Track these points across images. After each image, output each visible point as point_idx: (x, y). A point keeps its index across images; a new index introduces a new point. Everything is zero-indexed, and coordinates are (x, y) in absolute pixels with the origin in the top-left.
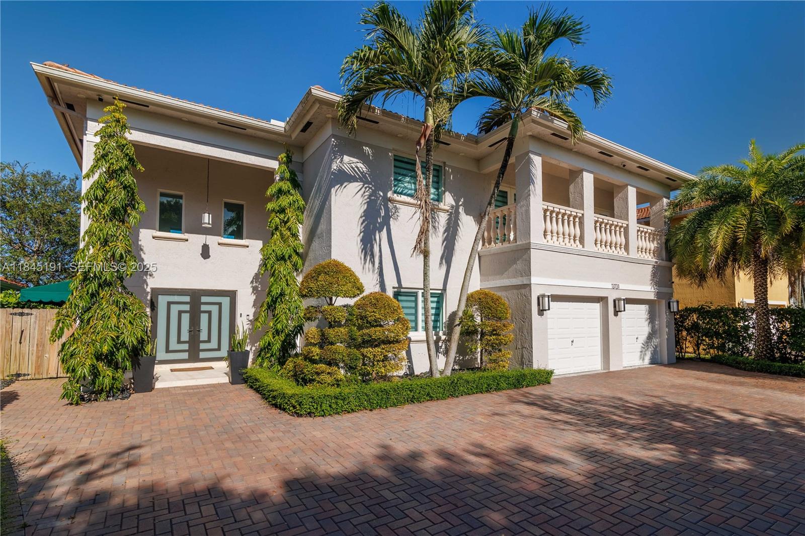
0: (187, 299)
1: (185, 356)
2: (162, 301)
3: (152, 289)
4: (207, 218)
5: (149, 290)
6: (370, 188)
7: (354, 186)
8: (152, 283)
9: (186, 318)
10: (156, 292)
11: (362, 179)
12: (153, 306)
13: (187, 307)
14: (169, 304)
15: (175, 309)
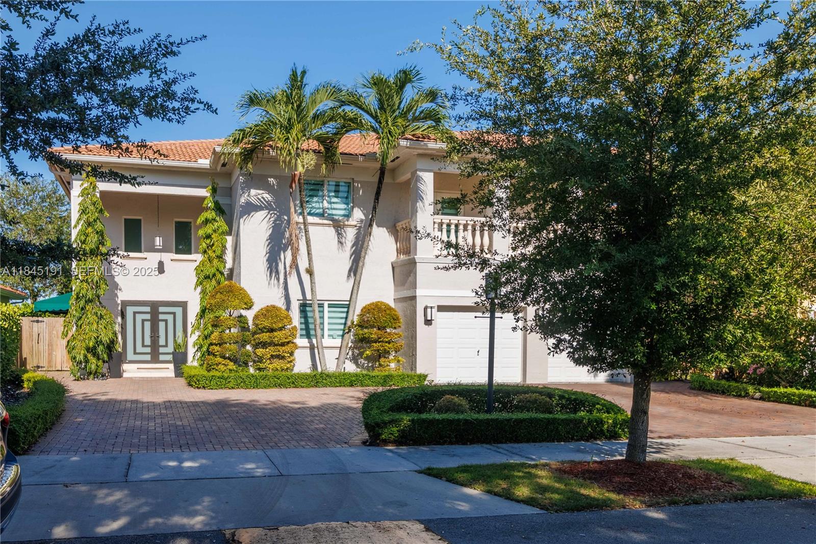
0: (148, 309)
1: (148, 357)
2: (130, 311)
3: (122, 301)
4: (158, 241)
5: (119, 302)
6: (275, 214)
7: (262, 214)
8: (122, 296)
9: (148, 325)
10: (125, 304)
11: (268, 207)
12: (123, 315)
13: (148, 317)
14: (135, 313)
15: (139, 318)
